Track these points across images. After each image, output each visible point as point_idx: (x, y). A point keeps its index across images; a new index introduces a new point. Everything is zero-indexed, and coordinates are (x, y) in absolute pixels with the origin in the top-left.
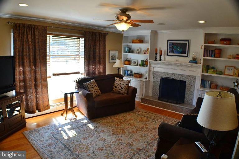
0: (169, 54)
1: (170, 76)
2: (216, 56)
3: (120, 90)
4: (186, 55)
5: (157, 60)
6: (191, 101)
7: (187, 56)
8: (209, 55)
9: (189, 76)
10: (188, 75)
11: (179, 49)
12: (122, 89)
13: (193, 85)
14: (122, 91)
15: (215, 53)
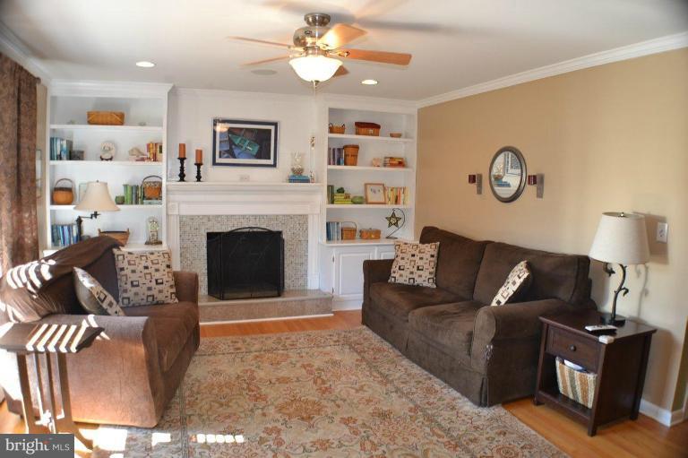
0: (218, 160)
1: (236, 223)
2: (348, 161)
3: (154, 292)
4: (271, 162)
5: (185, 179)
6: (301, 282)
7: (274, 165)
8: (334, 160)
9: (291, 217)
10: (288, 216)
11: (249, 145)
12: (160, 287)
13: (303, 239)
14: (160, 291)
15: (346, 155)
